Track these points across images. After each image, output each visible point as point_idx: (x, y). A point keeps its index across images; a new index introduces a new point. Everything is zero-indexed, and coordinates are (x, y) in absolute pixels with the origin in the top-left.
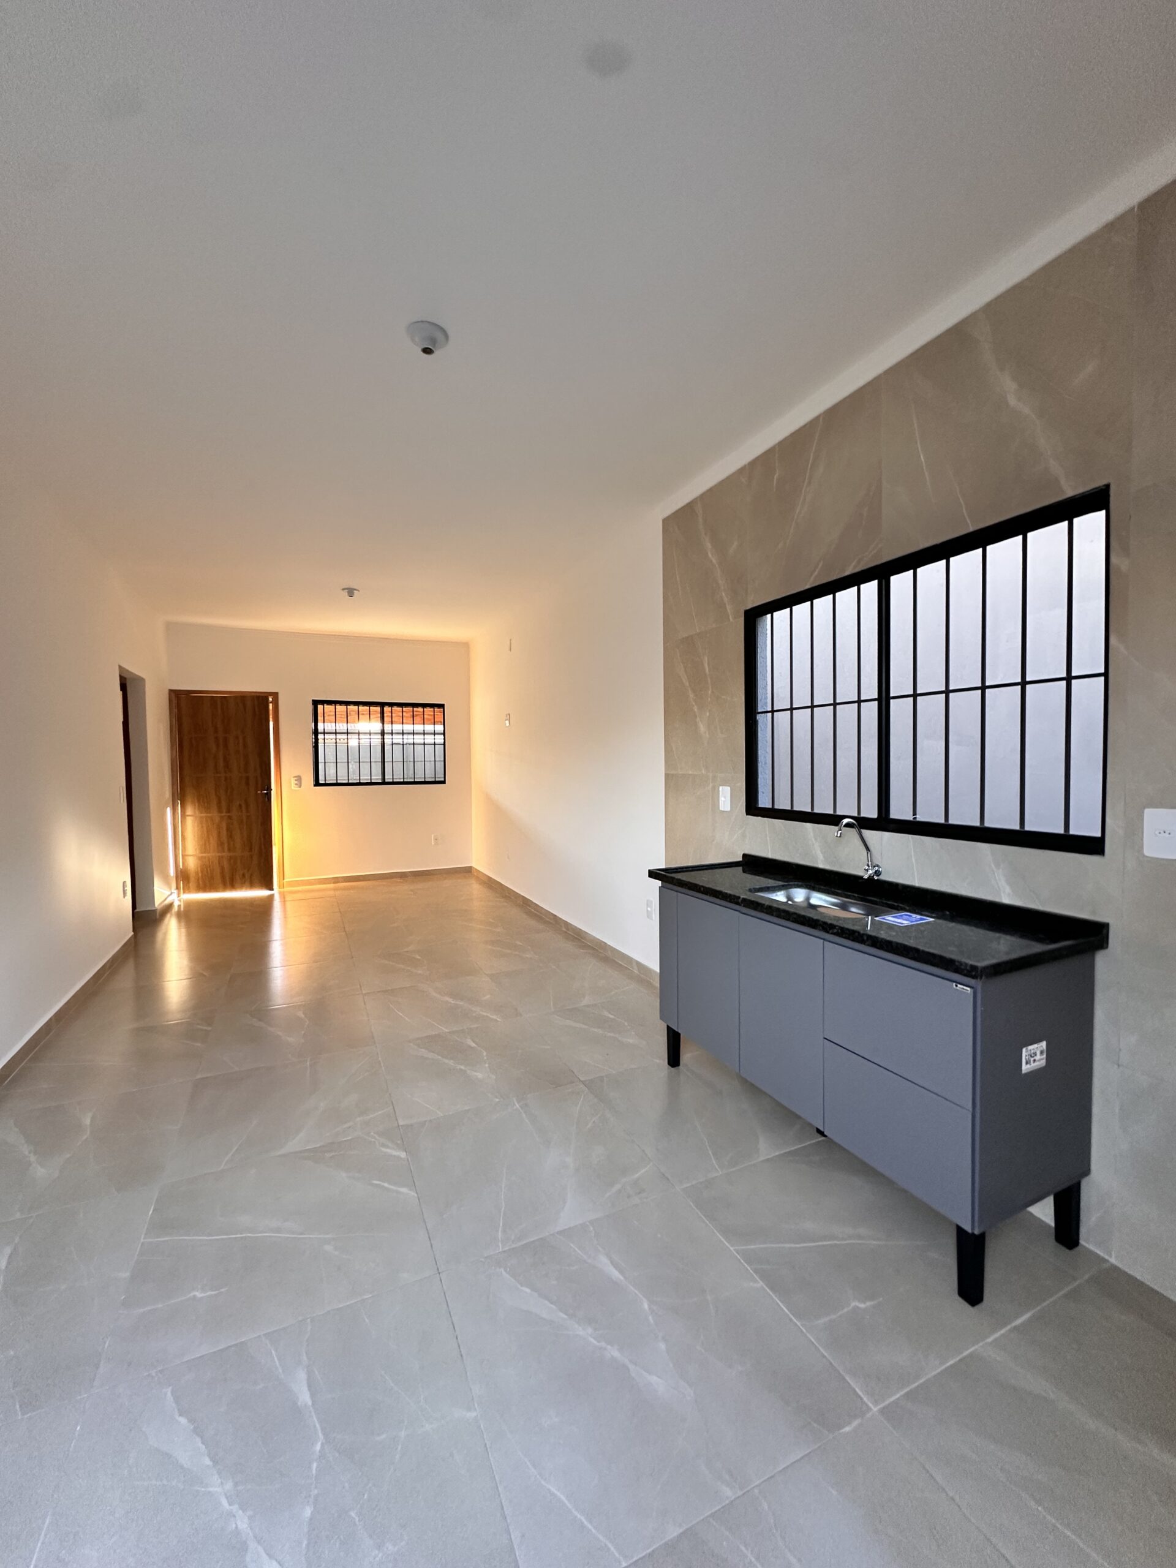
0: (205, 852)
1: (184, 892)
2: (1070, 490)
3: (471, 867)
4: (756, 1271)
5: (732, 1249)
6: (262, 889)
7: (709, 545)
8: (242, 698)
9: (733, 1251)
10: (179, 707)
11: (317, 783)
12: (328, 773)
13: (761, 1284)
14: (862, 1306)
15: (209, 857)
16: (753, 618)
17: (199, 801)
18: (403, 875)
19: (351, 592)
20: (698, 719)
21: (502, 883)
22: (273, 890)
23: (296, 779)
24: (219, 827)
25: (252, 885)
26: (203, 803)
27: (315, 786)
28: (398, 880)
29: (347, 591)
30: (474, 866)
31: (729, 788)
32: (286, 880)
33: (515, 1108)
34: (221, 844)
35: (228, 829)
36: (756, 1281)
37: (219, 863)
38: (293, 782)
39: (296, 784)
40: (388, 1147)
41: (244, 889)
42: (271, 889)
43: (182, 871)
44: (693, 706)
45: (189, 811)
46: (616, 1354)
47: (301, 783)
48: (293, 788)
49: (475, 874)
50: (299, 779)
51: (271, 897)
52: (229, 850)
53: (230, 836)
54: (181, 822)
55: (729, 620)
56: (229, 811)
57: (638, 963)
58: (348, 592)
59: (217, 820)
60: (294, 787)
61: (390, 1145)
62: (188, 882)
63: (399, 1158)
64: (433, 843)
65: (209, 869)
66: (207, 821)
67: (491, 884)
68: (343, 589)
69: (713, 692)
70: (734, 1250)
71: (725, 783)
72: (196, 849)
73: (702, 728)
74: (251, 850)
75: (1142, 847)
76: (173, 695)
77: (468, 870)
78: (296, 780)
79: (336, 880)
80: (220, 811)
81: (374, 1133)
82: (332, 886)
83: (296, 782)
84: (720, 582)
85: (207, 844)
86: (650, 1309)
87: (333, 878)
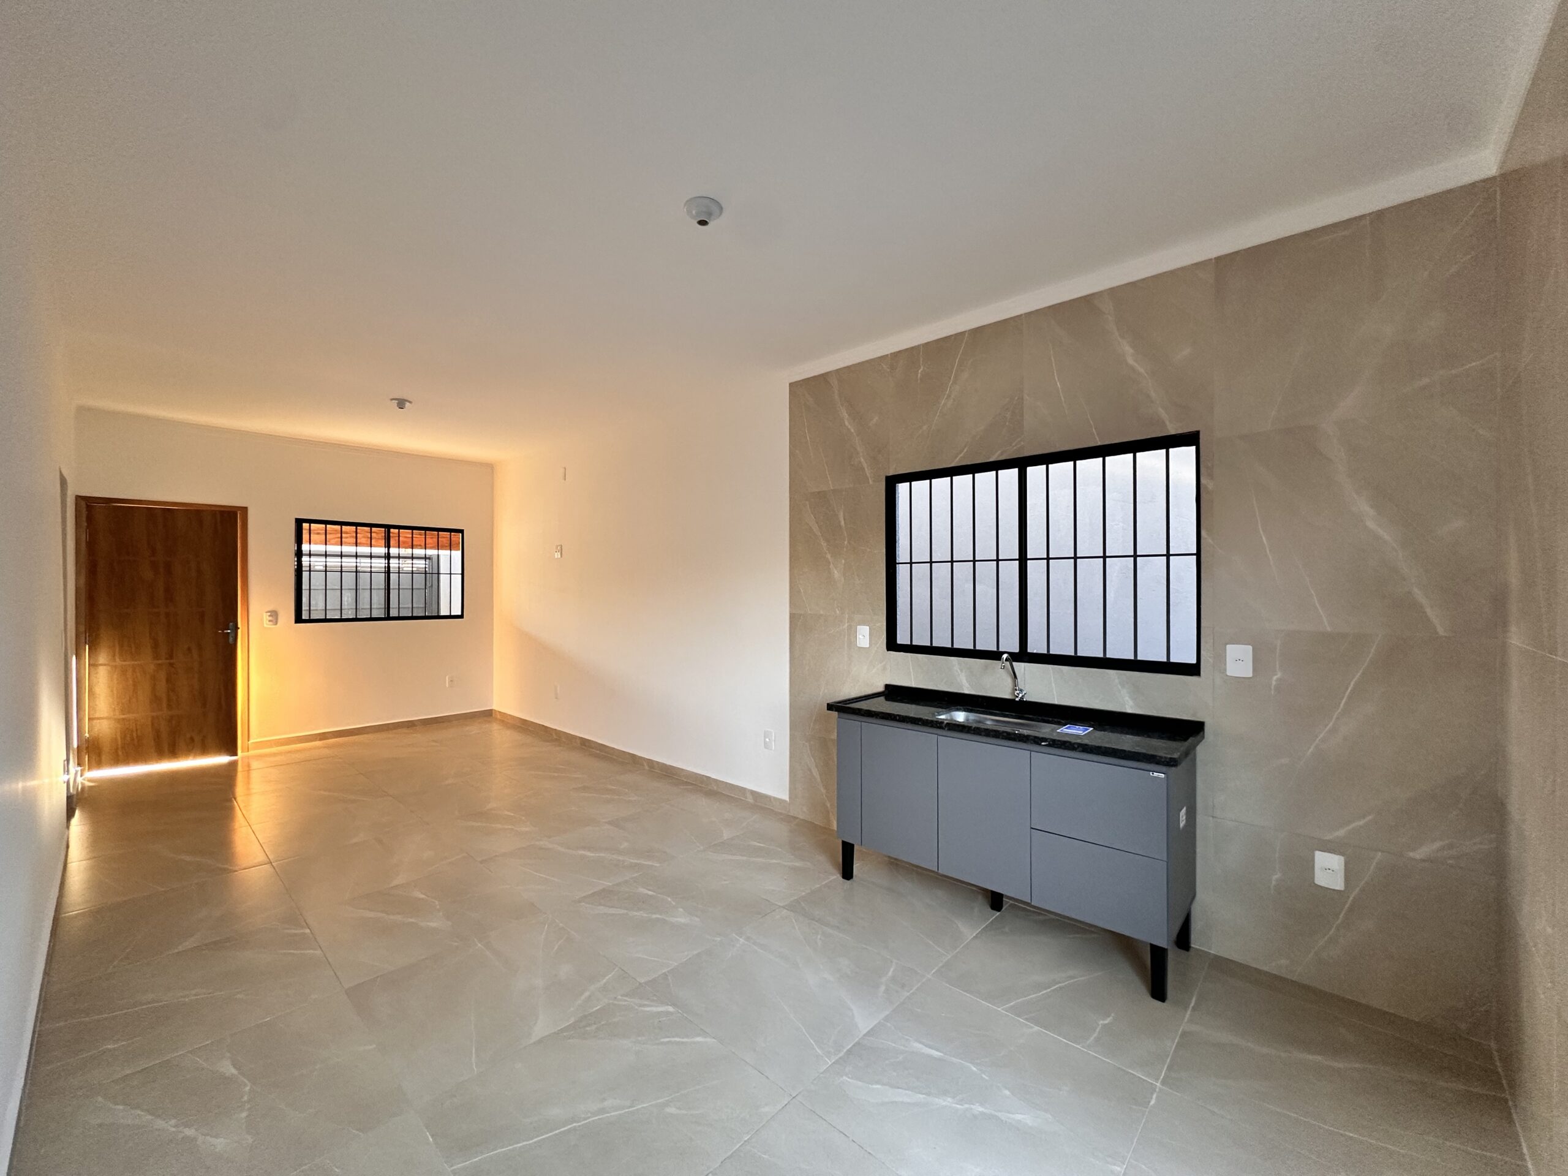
0: (129, 712)
1: (89, 769)
2: (1172, 429)
3: (491, 710)
4: (1026, 1019)
5: (999, 1009)
6: (220, 755)
7: (846, 415)
8: (196, 514)
9: (1002, 1011)
10: (90, 519)
11: (299, 619)
12: (315, 604)
13: (1036, 1028)
14: (1106, 1022)
15: (136, 720)
16: (892, 483)
17: (121, 646)
18: (410, 725)
19: (401, 404)
20: (831, 566)
21: (546, 725)
22: (235, 754)
23: (269, 614)
24: (154, 678)
25: (205, 750)
26: (127, 645)
27: (296, 622)
28: (405, 730)
29: (397, 401)
30: (495, 707)
31: (868, 627)
32: (251, 741)
33: (741, 942)
34: (155, 699)
35: (168, 681)
36: (1032, 1027)
37: (153, 724)
38: (266, 617)
39: (270, 621)
40: (644, 1006)
41: (191, 758)
42: (234, 752)
43: (87, 741)
44: (826, 553)
45: (102, 658)
46: (981, 1109)
47: (277, 619)
48: (265, 626)
49: (499, 717)
50: (274, 615)
51: (233, 765)
52: (169, 707)
53: (172, 688)
54: (89, 674)
55: (869, 483)
56: (171, 657)
57: (753, 793)
58: (398, 403)
59: (151, 668)
60: (266, 624)
61: (646, 1003)
62: (99, 755)
63: (668, 1013)
64: (447, 686)
65: (135, 735)
66: (134, 671)
67: (524, 726)
68: (392, 399)
69: (849, 542)
70: (1002, 1009)
71: (863, 623)
72: (114, 710)
73: (836, 574)
74: (204, 705)
75: (1225, 670)
76: (83, 504)
77: (489, 714)
78: (270, 616)
79: (323, 736)
80: (156, 656)
81: (622, 996)
82: (318, 743)
83: (270, 618)
84: (858, 449)
85: (134, 700)
86: (978, 1069)
87: (319, 734)
